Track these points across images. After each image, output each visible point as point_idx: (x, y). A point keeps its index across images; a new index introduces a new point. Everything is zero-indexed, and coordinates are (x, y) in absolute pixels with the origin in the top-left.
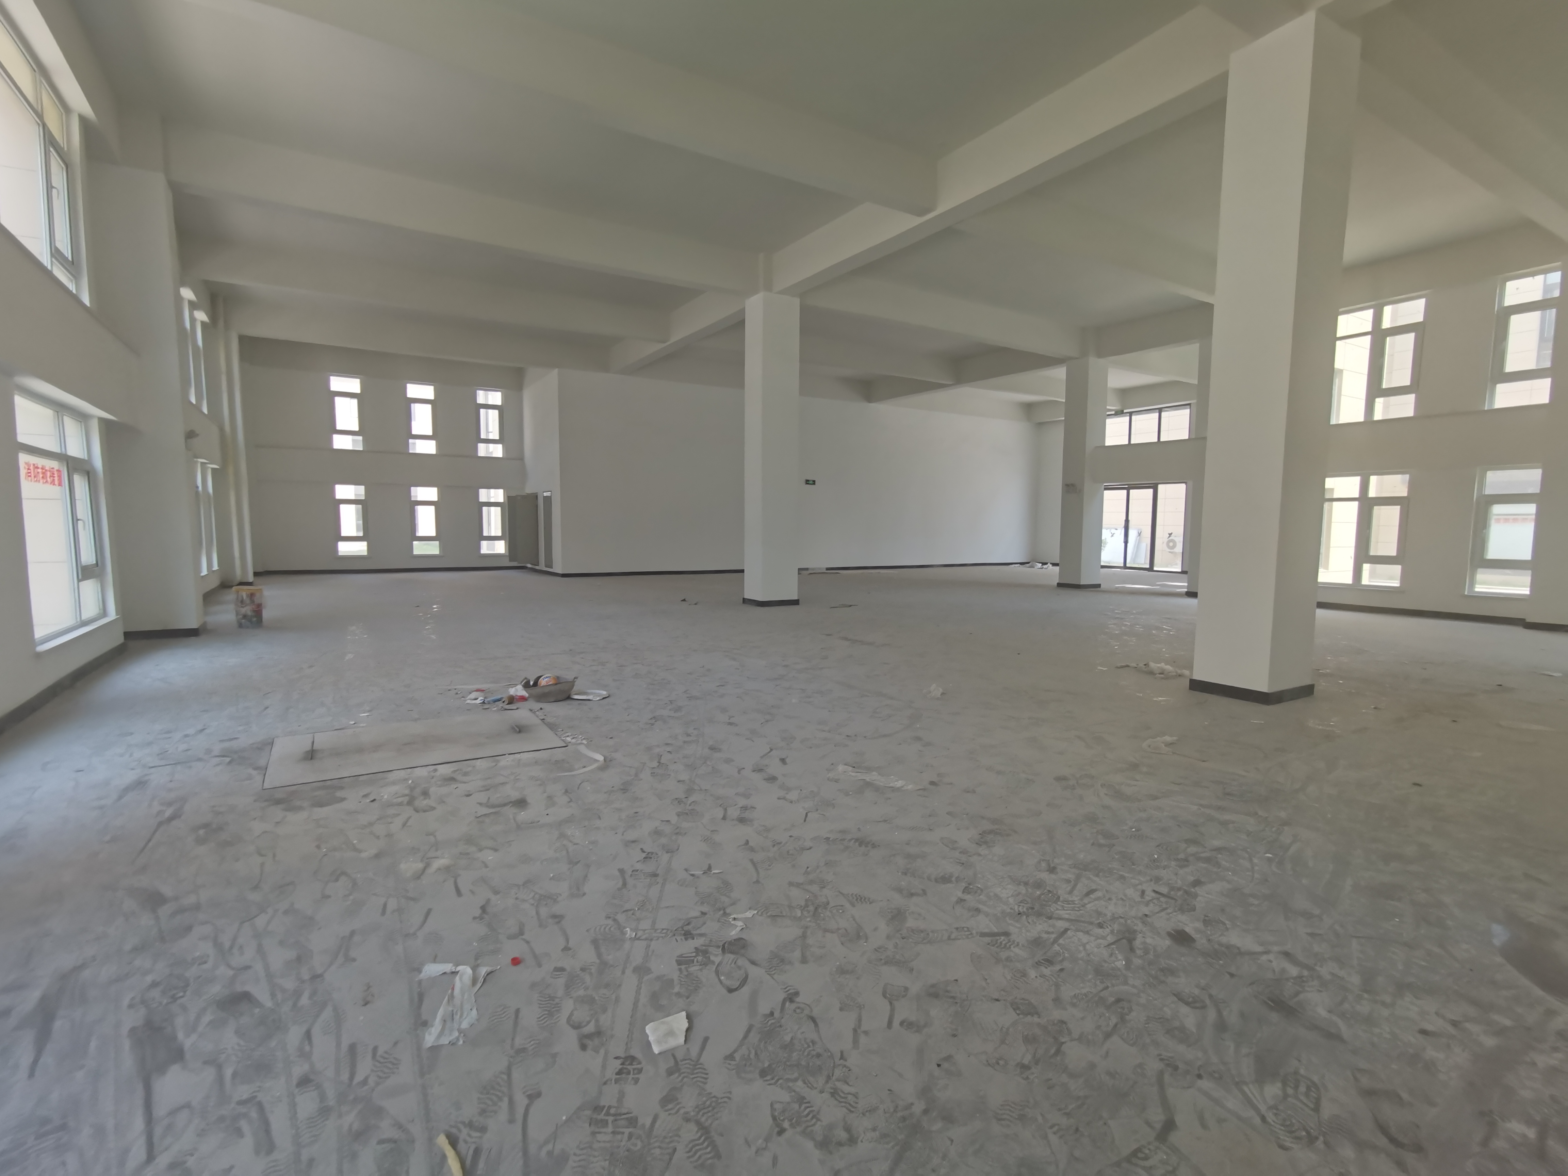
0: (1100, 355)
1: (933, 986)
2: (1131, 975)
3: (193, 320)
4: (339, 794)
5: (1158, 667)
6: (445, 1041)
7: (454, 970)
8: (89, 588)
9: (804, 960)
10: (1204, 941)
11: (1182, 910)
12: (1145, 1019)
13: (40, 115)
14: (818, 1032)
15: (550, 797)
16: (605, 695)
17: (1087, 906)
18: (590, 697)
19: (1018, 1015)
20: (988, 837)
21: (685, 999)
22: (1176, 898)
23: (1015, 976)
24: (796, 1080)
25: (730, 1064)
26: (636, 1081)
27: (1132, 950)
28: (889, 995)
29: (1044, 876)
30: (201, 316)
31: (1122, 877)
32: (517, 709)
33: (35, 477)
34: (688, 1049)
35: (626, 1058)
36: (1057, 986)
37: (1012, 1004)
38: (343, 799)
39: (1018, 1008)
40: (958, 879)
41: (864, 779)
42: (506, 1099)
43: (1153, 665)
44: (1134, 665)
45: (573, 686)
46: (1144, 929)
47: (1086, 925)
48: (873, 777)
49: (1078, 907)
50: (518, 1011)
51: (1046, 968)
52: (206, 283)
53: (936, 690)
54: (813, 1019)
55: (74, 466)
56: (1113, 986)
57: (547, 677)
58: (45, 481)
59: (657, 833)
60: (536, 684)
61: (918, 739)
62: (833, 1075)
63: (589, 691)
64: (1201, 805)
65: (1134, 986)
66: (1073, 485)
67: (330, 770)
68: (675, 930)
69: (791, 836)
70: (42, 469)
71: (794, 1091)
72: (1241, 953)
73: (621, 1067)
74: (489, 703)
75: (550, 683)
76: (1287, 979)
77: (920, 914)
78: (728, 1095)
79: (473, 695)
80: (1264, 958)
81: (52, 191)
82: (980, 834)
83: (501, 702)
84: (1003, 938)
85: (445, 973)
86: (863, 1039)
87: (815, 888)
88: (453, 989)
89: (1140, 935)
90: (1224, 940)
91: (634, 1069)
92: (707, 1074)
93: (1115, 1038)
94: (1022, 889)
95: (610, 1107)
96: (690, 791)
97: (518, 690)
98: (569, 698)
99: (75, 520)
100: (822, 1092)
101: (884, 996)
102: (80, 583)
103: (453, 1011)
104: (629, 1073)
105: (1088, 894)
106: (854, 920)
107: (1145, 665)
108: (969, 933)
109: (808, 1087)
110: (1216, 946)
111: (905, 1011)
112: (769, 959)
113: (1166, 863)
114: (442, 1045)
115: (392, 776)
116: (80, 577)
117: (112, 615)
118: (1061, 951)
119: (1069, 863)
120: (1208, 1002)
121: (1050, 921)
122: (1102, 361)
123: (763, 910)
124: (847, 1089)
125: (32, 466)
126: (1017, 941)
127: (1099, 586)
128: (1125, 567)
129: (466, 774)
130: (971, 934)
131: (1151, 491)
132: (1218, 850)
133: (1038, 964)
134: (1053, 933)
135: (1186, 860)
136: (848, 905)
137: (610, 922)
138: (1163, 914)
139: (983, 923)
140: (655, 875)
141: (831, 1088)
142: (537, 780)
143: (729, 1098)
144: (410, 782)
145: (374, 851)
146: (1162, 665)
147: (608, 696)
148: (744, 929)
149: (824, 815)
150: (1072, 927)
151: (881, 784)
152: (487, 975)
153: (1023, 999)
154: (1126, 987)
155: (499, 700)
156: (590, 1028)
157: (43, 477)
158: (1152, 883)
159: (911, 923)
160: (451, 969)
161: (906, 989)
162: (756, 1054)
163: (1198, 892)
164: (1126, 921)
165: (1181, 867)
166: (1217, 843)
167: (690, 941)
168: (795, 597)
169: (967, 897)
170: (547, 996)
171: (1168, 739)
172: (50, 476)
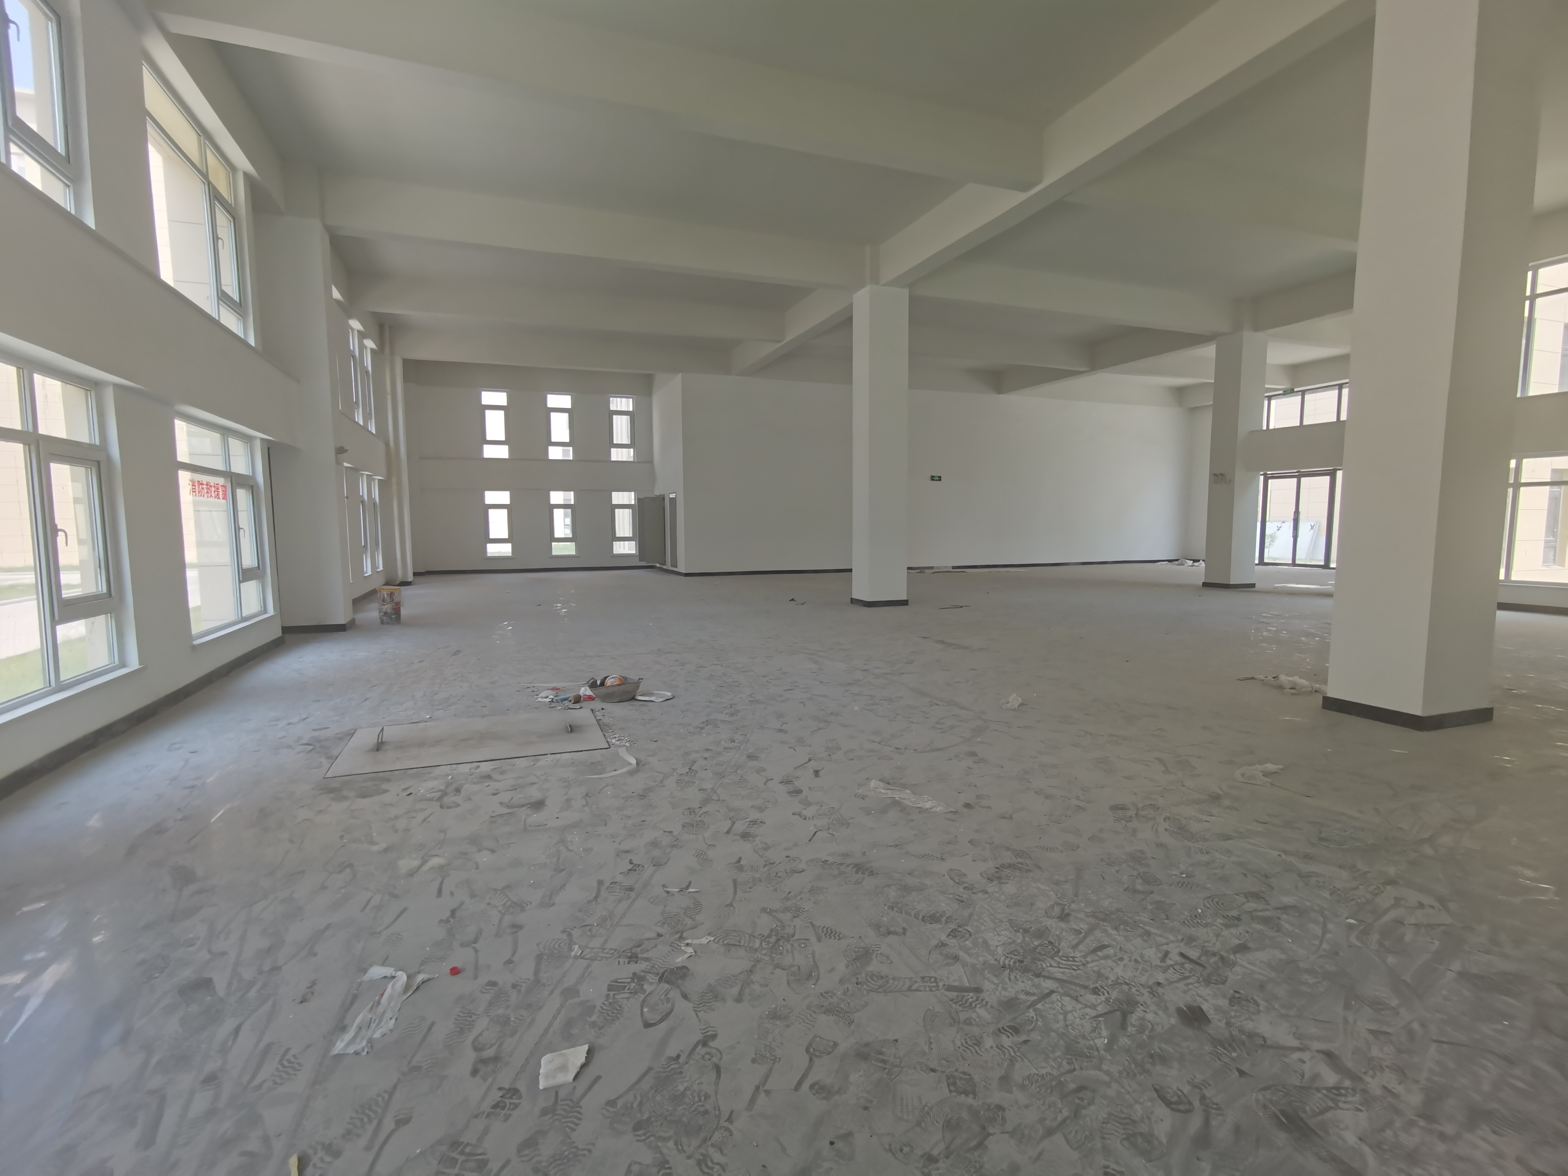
0: (1257, 328)
1: (867, 1045)
2: (1109, 1057)
3: (362, 347)
4: (385, 786)
5: (1290, 681)
6: (351, 1050)
7: (393, 975)
8: (251, 588)
9: (739, 999)
10: (1222, 1024)
11: (1208, 982)
12: (1105, 1116)
13: (204, 175)
14: (717, 1084)
15: (568, 801)
16: (669, 696)
17: (1089, 965)
18: (652, 699)
19: (951, 1091)
20: (1005, 872)
21: (597, 1029)
22: (1206, 965)
23: (966, 1042)
24: (666, 1139)
25: (608, 1111)
26: (507, 1117)
27: (1123, 1026)
28: (814, 1049)
29: (1051, 923)
30: (370, 344)
31: (1148, 934)
32: (581, 708)
33: (199, 492)
34: (575, 1087)
35: (509, 1090)
36: (1012, 1061)
37: (948, 1077)
38: (386, 791)
39: (955, 1084)
40: (949, 920)
41: (894, 797)
42: (375, 1122)
43: (1283, 678)
44: (1262, 677)
45: (638, 687)
46: (1149, 1002)
47: (1078, 989)
48: (906, 796)
49: (1077, 966)
50: (432, 1025)
51: (1009, 1037)
52: (375, 314)
53: (1014, 700)
54: (718, 1069)
55: (236, 481)
56: (1081, 1069)
57: (613, 678)
58: (209, 495)
59: (655, 844)
60: (603, 684)
61: (973, 754)
62: (710, 1139)
63: (656, 692)
64: (1284, 851)
65: (1108, 1073)
66: (1222, 475)
67: (389, 761)
68: (623, 952)
69: (788, 857)
70: (207, 485)
71: (661, 1153)
72: (1265, 1045)
73: (500, 1099)
74: (557, 701)
75: (615, 684)
76: (1318, 1090)
77: (888, 958)
78: (591, 1147)
79: (544, 694)
80: (1296, 1056)
81: (217, 242)
82: (997, 868)
83: (567, 701)
84: (971, 994)
85: (385, 977)
86: (762, 1098)
87: (786, 917)
88: (382, 995)
89: (1141, 1007)
90: (1249, 1026)
91: (510, 1104)
92: (580, 1119)
93: (1058, 1138)
94: (1019, 938)
95: (468, 1144)
96: (706, 801)
97: (585, 691)
98: (633, 699)
99: (237, 529)
100: (689, 1158)
101: (807, 1051)
102: (241, 584)
103: (372, 1018)
104: (503, 1108)
105: (1095, 951)
106: (814, 957)
107: (1274, 678)
108: (934, 984)
109: (678, 1149)
110: (1235, 1033)
111: (822, 1072)
112: (703, 992)
113: (1209, 921)
114: (347, 1054)
115: (437, 771)
116: (241, 580)
117: (271, 611)
118: (1035, 1018)
119: (1088, 910)
120: (1196, 1103)
121: (1036, 980)
122: (1260, 335)
123: (721, 937)
124: (717, 1157)
125: (197, 483)
126: (987, 1000)
127: (1253, 585)
128: (1294, 564)
129: (503, 773)
130: (938, 986)
131: (1327, 479)
132: (1285, 909)
133: (1000, 1031)
134: (1034, 994)
135: (1238, 919)
136: (813, 939)
137: (564, 936)
138: (1181, 985)
139: (957, 975)
140: (631, 889)
141: (702, 1154)
142: (564, 782)
143: (590, 1151)
144: (450, 777)
145: (383, 846)
146: (1296, 679)
147: (672, 697)
148: (692, 958)
149: (833, 835)
150: (1060, 990)
151: (910, 804)
152: (423, 983)
153: (965, 1073)
154: (1098, 1072)
155: (566, 699)
156: (490, 1053)
157: (207, 492)
158: (1182, 944)
159: (874, 966)
160: (391, 974)
161: (836, 1044)
162: (641, 1103)
163: (1238, 960)
164: (1130, 989)
165: (1227, 926)
166: (1287, 900)
167: (632, 965)
168: (904, 597)
169: (952, 942)
170: (467, 1012)
171: (1270, 767)
172: (215, 491)
